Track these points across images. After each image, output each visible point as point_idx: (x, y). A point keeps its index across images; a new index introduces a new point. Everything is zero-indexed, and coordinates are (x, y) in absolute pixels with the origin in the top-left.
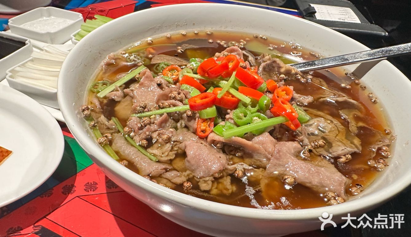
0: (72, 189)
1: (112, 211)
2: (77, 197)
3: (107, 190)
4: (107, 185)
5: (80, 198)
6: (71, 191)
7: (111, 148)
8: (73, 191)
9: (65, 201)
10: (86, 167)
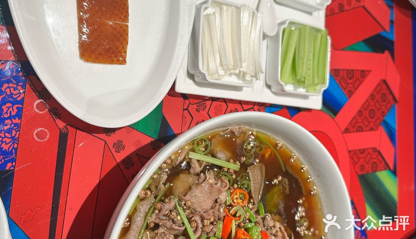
0: (111, 132)
1: (102, 179)
2: (106, 142)
3: (120, 162)
4: (125, 159)
5: (105, 144)
6: (108, 133)
7: (139, 202)
8: (109, 134)
9: (97, 134)
10: (136, 129)
